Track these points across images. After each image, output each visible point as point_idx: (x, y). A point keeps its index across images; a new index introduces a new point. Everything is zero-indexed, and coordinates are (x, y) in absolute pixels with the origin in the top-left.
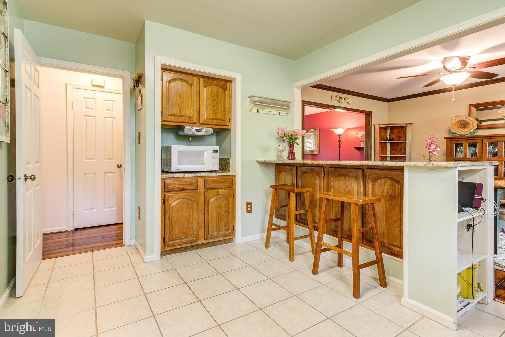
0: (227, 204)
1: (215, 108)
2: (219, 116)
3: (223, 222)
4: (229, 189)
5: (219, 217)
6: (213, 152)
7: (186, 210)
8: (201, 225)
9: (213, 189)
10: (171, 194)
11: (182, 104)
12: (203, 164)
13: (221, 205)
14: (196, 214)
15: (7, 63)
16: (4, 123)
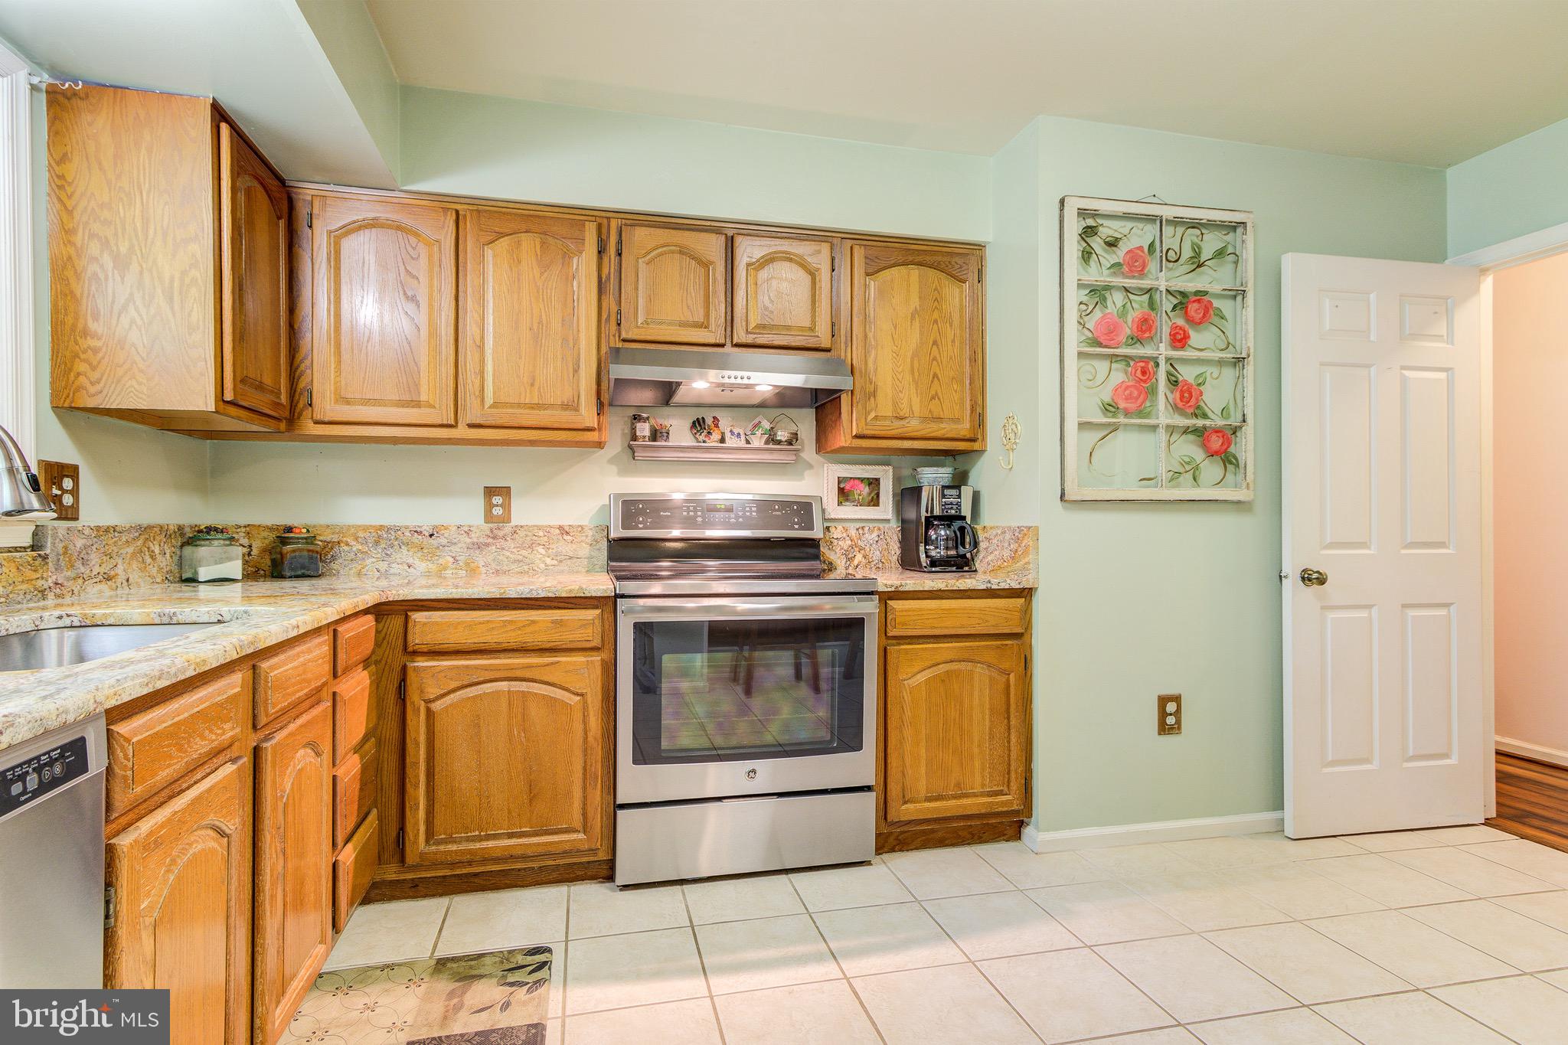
15: (1246, 340)
16: (1231, 463)
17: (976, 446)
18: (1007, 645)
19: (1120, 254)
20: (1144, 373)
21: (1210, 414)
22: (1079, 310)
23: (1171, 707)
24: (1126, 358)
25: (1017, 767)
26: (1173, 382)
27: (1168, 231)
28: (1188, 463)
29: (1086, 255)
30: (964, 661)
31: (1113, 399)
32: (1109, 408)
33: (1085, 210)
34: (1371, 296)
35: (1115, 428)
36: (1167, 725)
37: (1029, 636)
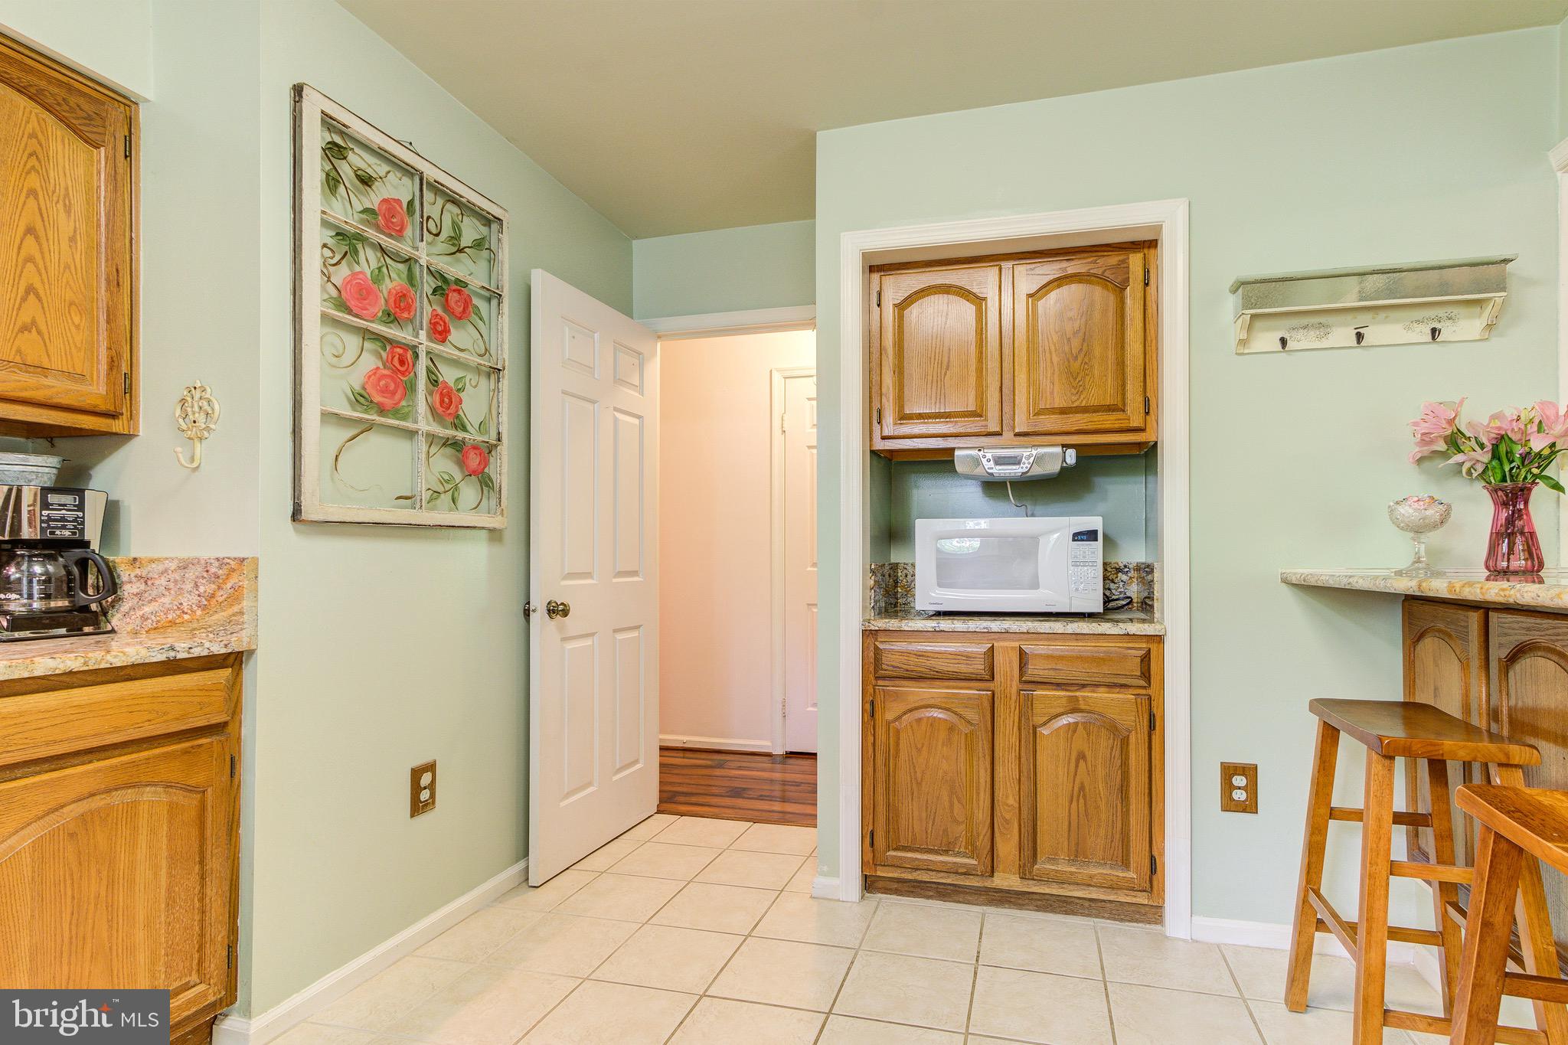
0: (1117, 753)
1: (1076, 365)
2: (1093, 397)
3: (1099, 826)
4: (1131, 691)
5: (1082, 801)
6: (1074, 540)
7: (945, 749)
8: (1008, 817)
9: (1059, 686)
10: (891, 687)
11: (945, 374)
12: (1035, 585)
13: (1088, 754)
14: (982, 773)
15: (502, 350)
16: (487, 486)
17: (117, 426)
18: (200, 746)
19: (374, 199)
20: (402, 362)
21: (469, 427)
22: (322, 255)
23: (426, 779)
24: (378, 338)
25: (218, 934)
26: (433, 381)
27: (428, 196)
28: (447, 481)
29: (332, 182)
30: (116, 790)
31: (364, 388)
32: (360, 399)
33: (331, 118)
34: (596, 335)
35: (369, 427)
36: (421, 802)
37: (237, 724)
